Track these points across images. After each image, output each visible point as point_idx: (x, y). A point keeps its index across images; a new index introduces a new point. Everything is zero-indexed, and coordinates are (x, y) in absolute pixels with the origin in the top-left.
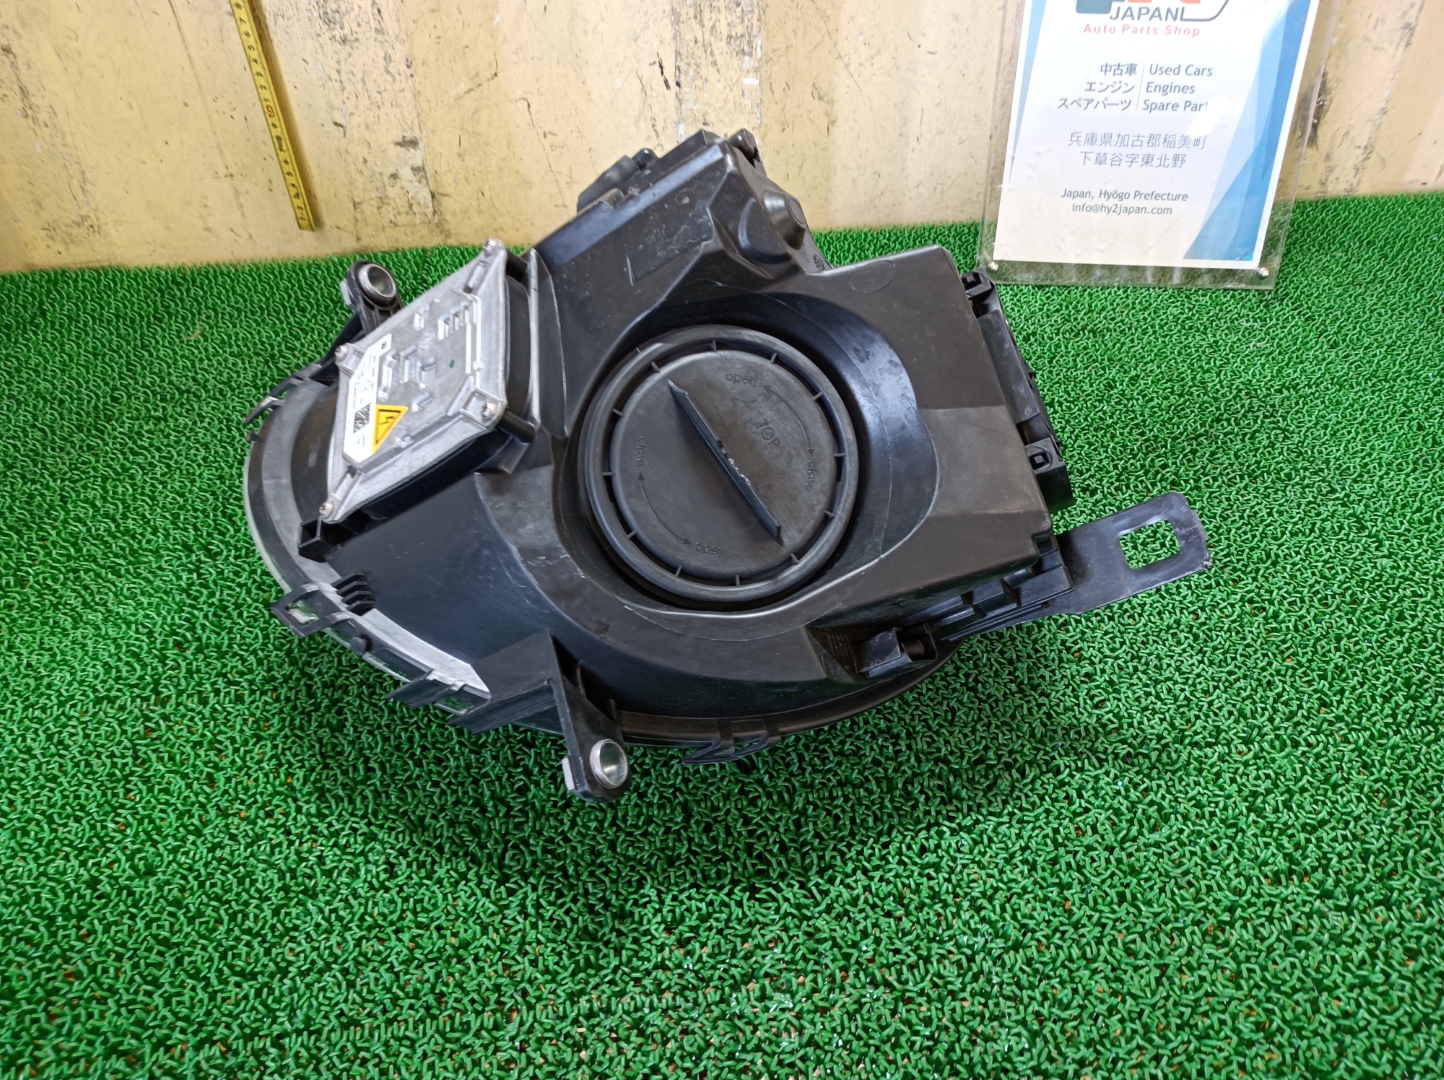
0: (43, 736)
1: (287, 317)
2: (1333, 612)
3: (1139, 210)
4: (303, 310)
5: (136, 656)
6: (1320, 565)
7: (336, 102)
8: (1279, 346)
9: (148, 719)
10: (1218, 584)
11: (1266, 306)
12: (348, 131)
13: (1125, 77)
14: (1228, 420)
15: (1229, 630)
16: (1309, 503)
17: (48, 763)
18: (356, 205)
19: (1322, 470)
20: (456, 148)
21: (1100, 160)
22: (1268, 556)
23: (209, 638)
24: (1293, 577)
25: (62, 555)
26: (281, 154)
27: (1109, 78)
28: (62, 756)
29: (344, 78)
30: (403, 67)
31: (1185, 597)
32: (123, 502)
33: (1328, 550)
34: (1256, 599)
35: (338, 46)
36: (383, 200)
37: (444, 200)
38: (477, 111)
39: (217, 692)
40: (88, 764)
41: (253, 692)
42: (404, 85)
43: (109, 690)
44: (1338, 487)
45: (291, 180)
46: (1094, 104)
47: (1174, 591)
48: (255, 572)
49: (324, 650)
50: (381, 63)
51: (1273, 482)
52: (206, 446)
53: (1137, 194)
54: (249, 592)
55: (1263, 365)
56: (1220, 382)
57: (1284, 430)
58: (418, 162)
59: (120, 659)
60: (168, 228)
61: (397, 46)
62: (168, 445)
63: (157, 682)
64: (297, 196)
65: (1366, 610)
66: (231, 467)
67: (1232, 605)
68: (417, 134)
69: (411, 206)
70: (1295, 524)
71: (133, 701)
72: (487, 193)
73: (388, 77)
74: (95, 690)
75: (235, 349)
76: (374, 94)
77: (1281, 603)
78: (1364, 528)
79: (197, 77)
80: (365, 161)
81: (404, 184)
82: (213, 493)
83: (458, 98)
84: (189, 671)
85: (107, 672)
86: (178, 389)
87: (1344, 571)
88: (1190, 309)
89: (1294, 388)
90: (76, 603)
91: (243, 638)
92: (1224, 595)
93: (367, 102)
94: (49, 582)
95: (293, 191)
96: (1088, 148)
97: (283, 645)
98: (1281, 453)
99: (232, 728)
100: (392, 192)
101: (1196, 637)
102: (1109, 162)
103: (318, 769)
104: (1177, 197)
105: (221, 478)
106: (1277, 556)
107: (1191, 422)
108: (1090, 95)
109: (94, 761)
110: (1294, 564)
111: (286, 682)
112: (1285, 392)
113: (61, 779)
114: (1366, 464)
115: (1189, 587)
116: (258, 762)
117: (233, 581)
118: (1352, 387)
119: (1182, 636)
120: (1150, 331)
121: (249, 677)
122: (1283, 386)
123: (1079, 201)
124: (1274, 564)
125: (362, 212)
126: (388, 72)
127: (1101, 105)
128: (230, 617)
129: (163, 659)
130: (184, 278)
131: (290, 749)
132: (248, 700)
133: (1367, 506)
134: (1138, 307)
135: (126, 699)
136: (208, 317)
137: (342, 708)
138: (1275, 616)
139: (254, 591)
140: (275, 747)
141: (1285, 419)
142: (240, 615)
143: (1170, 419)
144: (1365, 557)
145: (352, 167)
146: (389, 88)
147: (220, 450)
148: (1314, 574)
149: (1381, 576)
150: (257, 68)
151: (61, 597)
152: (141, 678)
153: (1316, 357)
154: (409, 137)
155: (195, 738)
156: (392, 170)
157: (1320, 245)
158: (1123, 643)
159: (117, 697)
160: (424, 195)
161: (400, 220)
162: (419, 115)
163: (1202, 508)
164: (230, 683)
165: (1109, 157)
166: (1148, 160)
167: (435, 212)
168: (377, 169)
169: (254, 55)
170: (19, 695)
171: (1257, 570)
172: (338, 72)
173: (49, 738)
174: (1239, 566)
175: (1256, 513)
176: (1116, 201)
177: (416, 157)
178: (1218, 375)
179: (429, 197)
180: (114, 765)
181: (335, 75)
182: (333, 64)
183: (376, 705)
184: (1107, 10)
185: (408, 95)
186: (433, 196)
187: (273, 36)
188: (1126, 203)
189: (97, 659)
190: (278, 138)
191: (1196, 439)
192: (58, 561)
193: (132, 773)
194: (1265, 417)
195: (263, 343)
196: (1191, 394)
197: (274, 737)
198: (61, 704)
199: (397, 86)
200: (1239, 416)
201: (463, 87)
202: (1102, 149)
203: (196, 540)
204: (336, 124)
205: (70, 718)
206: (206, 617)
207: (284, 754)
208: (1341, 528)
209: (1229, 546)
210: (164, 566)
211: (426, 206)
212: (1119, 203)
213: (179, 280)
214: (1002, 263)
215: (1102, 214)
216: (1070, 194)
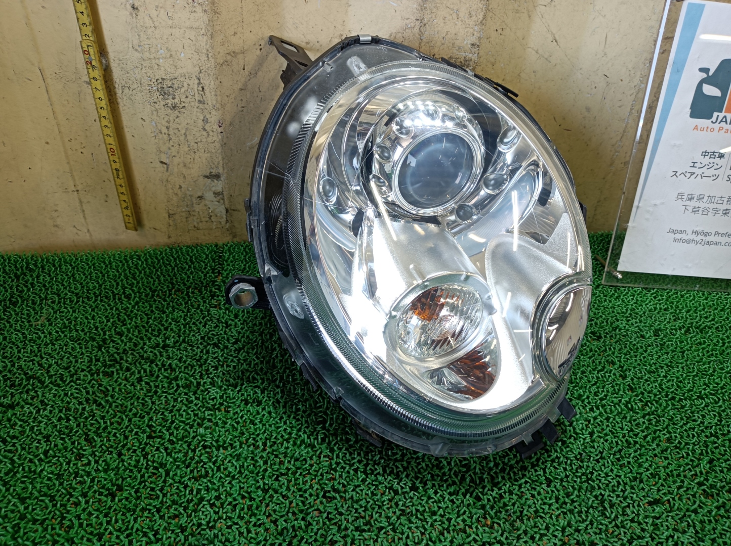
1: (116, 304)
3: (716, 244)
4: (128, 297)
7: (164, 148)
12: (170, 167)
13: (717, 160)
18: (170, 215)
20: (247, 180)
21: (695, 210)
26: (118, 181)
27: (707, 160)
29: (171, 132)
30: (216, 127)
35: (169, 111)
36: (190, 213)
37: (235, 213)
42: (215, 138)
45: (124, 197)
46: (695, 176)
50: (200, 123)
52: (47, 438)
53: (717, 233)
58: (219, 189)
60: (26, 226)
61: (214, 112)
62: (14, 437)
64: (127, 208)
66: (68, 463)
68: (221, 171)
69: (210, 217)
73: (205, 133)
75: (74, 334)
76: (192, 144)
79: (58, 125)
80: (180, 187)
81: (207, 203)
82: (52, 498)
83: (252, 147)
86: (26, 374)
93: (186, 149)
95: (124, 205)
96: (688, 203)
100: (197, 208)
102: (700, 212)
105: (59, 476)
108: (693, 170)
123: (678, 236)
125: (174, 220)
126: (204, 130)
127: (699, 177)
130: (35, 265)
134: (718, 308)
136: (53, 302)
145: (171, 191)
146: (204, 140)
147: (60, 442)
150: (106, 122)
154: (214, 171)
156: (200, 194)
160: (221, 210)
161: (201, 226)
162: (223, 159)
165: (701, 209)
166: (726, 212)
167: (227, 221)
168: (188, 193)
169: (104, 113)
172: (168, 128)
176: (702, 237)
177: (218, 185)
179: (224, 212)
181: (164, 130)
182: (164, 123)
184: (710, 117)
185: (218, 145)
186: (227, 211)
187: (119, 100)
188: (708, 239)
190: (116, 169)
195: (97, 328)
199: (210, 139)
201: (256, 140)
202: (697, 204)
204: (162, 162)
211: (222, 218)
212: (704, 239)
213: (31, 266)
214: (625, 274)
215: (692, 245)
216: (674, 232)
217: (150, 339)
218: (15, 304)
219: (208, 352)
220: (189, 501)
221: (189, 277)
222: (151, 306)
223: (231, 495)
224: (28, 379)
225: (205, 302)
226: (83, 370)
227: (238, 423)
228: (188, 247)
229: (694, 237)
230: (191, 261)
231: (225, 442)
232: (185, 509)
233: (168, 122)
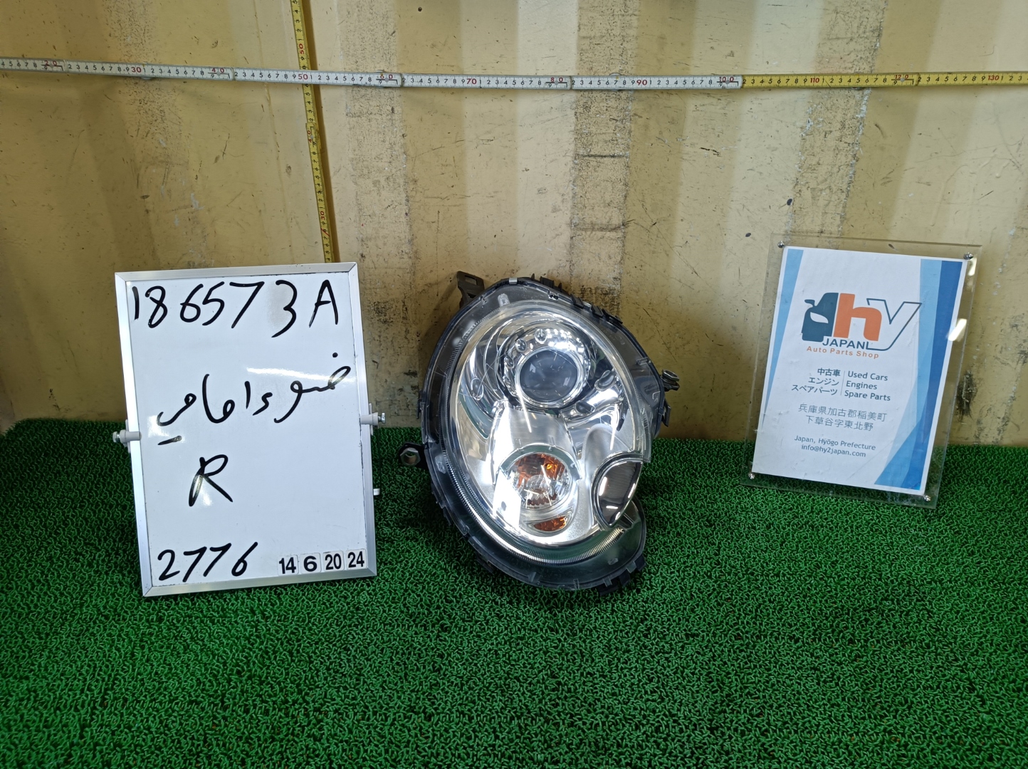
0: (158, 720)
2: (944, 749)
3: (844, 452)
5: (215, 676)
6: (940, 712)
7: (375, 351)
8: (934, 550)
9: (215, 718)
10: (870, 717)
11: (929, 521)
12: (379, 366)
13: (833, 377)
14: (892, 600)
15: (873, 751)
16: (939, 667)
17: (158, 738)
18: (377, 403)
19: (951, 643)
21: (819, 421)
22: (906, 702)
23: (256, 671)
24: (921, 719)
25: (184, 605)
27: (823, 376)
28: (166, 735)
30: (414, 336)
31: (846, 724)
33: (947, 703)
34: (894, 731)
35: (381, 324)
36: (392, 402)
39: (255, 706)
40: (179, 742)
41: (274, 709)
42: (414, 345)
43: (197, 697)
44: (960, 657)
46: (814, 390)
47: (840, 718)
48: (287, 631)
49: (317, 687)
50: (403, 333)
51: (917, 648)
53: (843, 443)
54: (282, 644)
55: (921, 563)
56: (891, 572)
57: (929, 612)
58: (416, 384)
59: (206, 678)
61: (413, 326)
63: (224, 695)
65: (968, 750)
67: (877, 734)
68: (417, 369)
69: (408, 406)
70: (928, 680)
71: (209, 705)
73: (406, 341)
74: (190, 696)
76: (397, 348)
77: (910, 737)
78: (974, 689)
80: (386, 381)
81: (406, 394)
84: (242, 691)
85: (198, 685)
87: (956, 719)
88: (878, 517)
89: (940, 582)
90: (187, 636)
91: (274, 673)
92: (873, 726)
93: (392, 352)
94: (175, 621)
96: (811, 414)
97: (295, 680)
98: (925, 628)
99: (260, 731)
100: (398, 398)
101: (850, 754)
102: (824, 423)
103: (303, 765)
104: (869, 447)
106: (912, 702)
107: (868, 599)
108: (812, 385)
109: (183, 741)
110: (923, 710)
111: (293, 704)
112: (934, 584)
113: (164, 749)
114: (982, 643)
115: (850, 717)
116: (271, 755)
117: (274, 636)
118: (979, 585)
119: (841, 751)
120: (849, 530)
121: (274, 699)
122: (932, 580)
123: (806, 444)
124: (909, 708)
125: (380, 407)
126: (406, 338)
127: (818, 391)
128: (269, 659)
129: (229, 681)
131: (290, 748)
132: (271, 713)
133: (978, 674)
134: (843, 512)
135: (205, 704)
137: (323, 726)
138: (906, 745)
139: (285, 644)
140: (282, 746)
141: (931, 603)
142: (275, 658)
143: (854, 595)
144: (972, 711)
145: (379, 384)
146: (405, 346)
148: (935, 719)
149: (981, 726)
151: (180, 632)
152: (216, 691)
153: (958, 561)
154: (412, 370)
155: (239, 734)
156: (400, 387)
157: (972, 480)
158: (801, 751)
159: (201, 702)
160: (416, 401)
161: (400, 413)
162: (419, 360)
163: (867, 662)
164: (263, 701)
165: (824, 420)
166: (849, 424)
168: (392, 386)
170: (149, 693)
171: (897, 711)
172: (380, 336)
173: (161, 722)
174: (885, 706)
175: (902, 669)
176: (830, 446)
177: (414, 381)
178: (890, 567)
180: (193, 744)
181: (377, 338)
182: (377, 332)
183: (341, 727)
184: (821, 340)
185: (415, 350)
188: (835, 447)
189: (194, 675)
191: (869, 611)
192: (182, 609)
193: (201, 751)
194: (918, 600)
196: (871, 578)
197: (282, 740)
198: (171, 701)
199: (410, 346)
200: (901, 598)
202: (820, 415)
203: (258, 607)
204: (373, 361)
205: (173, 711)
206: (256, 657)
207: (285, 751)
208: (958, 688)
209: (881, 691)
210: (239, 621)
212: (832, 447)
214: (757, 475)
215: (820, 453)
216: (801, 439)
219: (388, 504)
220: (355, 590)
221: (384, 451)
223: (383, 590)
225: (393, 470)
227: (398, 550)
228: (390, 429)
229: (821, 445)
230: (389, 439)
231: (386, 560)
232: (352, 593)
233: (380, 332)
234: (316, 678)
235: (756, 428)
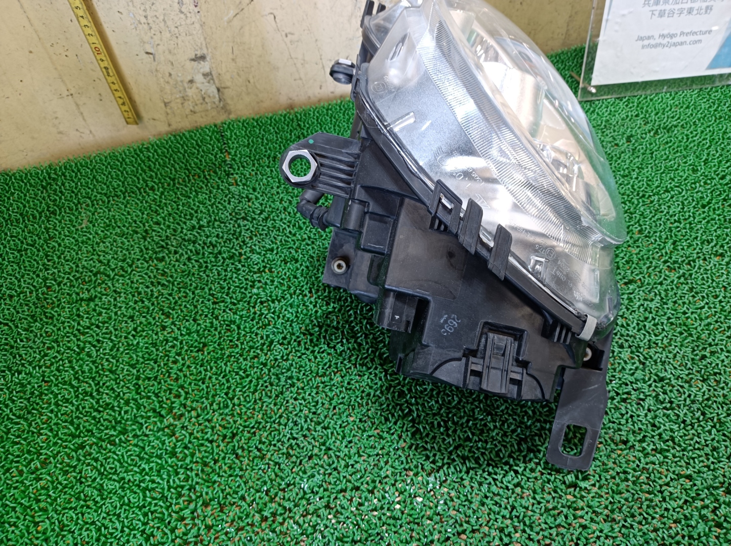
1: (144, 197)
3: (682, 44)
4: (152, 189)
7: (146, 38)
12: (157, 57)
18: (166, 104)
20: (231, 56)
21: (662, 14)
25: (65, 434)
26: (110, 79)
29: (150, 21)
30: (192, 7)
32: (93, 379)
36: (184, 99)
37: (226, 91)
38: (242, 27)
42: (193, 19)
45: (118, 94)
50: (176, 6)
52: (132, 318)
53: (682, 33)
58: (207, 70)
62: (104, 323)
64: (124, 104)
66: (157, 334)
68: (205, 51)
69: (204, 99)
72: (252, 81)
73: (182, 16)
75: (118, 230)
76: (173, 29)
79: (36, 32)
80: (170, 75)
81: (199, 85)
83: (229, 21)
86: (91, 271)
90: (94, 474)
93: (168, 35)
95: (121, 101)
96: (654, 8)
100: (190, 92)
102: (666, 15)
104: (705, 32)
105: (154, 345)
123: (646, 42)
125: (171, 108)
126: (181, 12)
130: (56, 174)
136: (88, 205)
145: (162, 80)
146: (183, 23)
147: (143, 320)
150: (84, 22)
151: (81, 472)
154: (199, 53)
156: (189, 78)
160: (213, 90)
161: (197, 109)
162: (205, 39)
165: (667, 12)
166: (690, 11)
167: (220, 100)
168: (179, 79)
169: (80, 13)
172: (146, 17)
176: (669, 40)
177: (205, 67)
179: (216, 91)
181: (143, 20)
182: (141, 12)
185: (197, 26)
186: (218, 90)
188: (675, 40)
190: (106, 68)
195: (135, 222)
199: (189, 21)
201: (232, 13)
202: (663, 7)
204: (147, 53)
211: (214, 97)
212: (670, 41)
213: (53, 176)
214: (597, 87)
215: (659, 49)
216: (641, 39)
217: (185, 223)
218: (54, 213)
219: (239, 226)
220: (263, 344)
221: (201, 161)
222: (176, 194)
223: (294, 334)
224: (95, 275)
225: (222, 182)
226: (138, 260)
227: (283, 279)
228: (189, 132)
229: (661, 41)
230: (198, 145)
231: (277, 296)
232: (262, 350)
233: (145, 10)
234: (281, 474)
235: (598, 36)
